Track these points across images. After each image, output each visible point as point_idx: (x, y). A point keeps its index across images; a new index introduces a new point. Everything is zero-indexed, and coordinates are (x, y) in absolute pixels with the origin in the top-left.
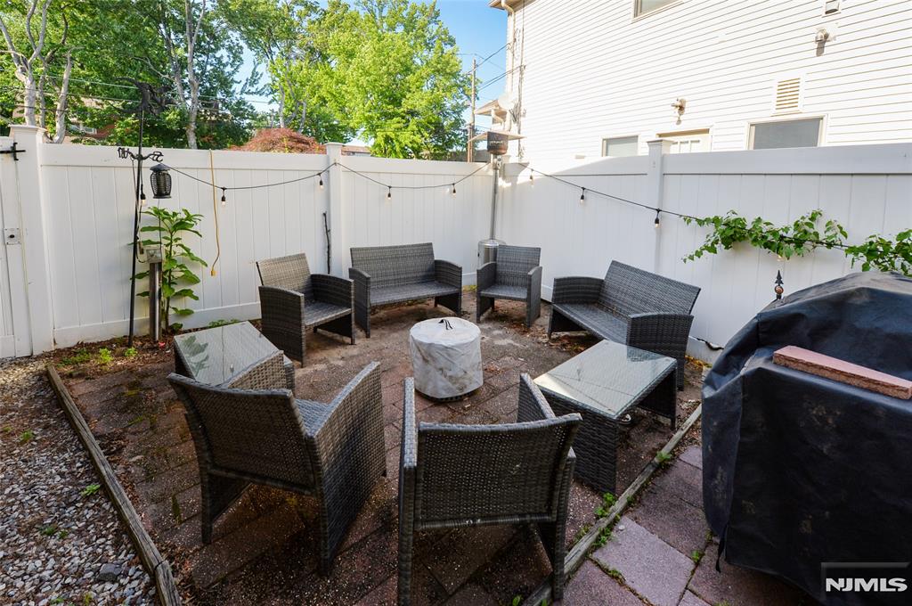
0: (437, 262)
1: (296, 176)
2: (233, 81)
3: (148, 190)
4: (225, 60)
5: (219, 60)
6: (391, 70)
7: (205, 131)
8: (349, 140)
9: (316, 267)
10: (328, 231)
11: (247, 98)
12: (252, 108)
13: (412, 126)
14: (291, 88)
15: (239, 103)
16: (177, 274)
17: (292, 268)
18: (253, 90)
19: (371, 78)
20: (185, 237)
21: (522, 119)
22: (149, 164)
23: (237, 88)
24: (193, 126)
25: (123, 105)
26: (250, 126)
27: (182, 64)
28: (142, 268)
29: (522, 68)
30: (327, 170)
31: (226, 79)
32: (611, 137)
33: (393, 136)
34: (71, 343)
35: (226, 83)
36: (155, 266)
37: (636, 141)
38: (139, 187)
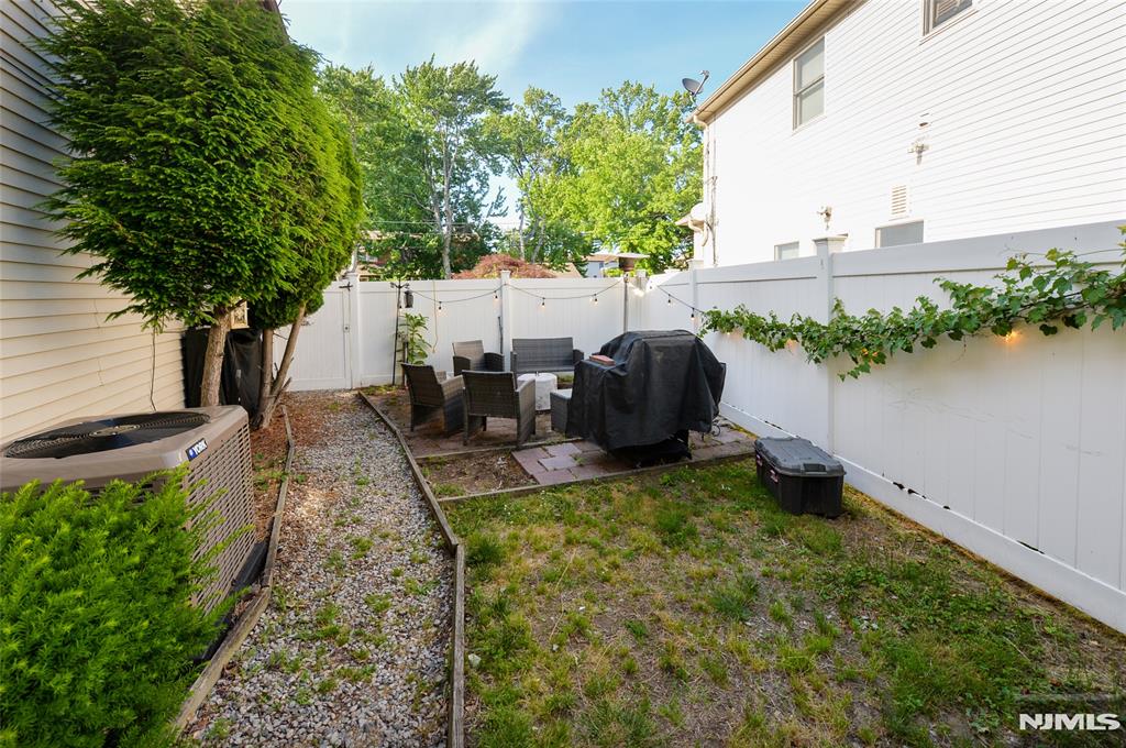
0: (575, 351)
1: (478, 294)
2: (481, 205)
3: (403, 304)
4: (475, 189)
5: (469, 188)
6: (637, 172)
7: (457, 253)
8: (597, 250)
9: (490, 347)
10: (501, 329)
11: (492, 220)
12: (497, 228)
13: (659, 230)
14: (534, 203)
15: (485, 225)
16: (417, 351)
17: (474, 348)
18: (497, 212)
19: (612, 185)
20: (419, 329)
21: (715, 228)
22: (404, 290)
23: (484, 211)
24: (448, 250)
25: (397, 236)
26: (495, 245)
27: (441, 196)
28: (400, 347)
29: (714, 178)
30: (500, 289)
31: (475, 205)
32: (784, 243)
33: (636, 242)
34: (368, 385)
35: (474, 208)
36: (406, 344)
37: (798, 247)
38: (399, 302)
